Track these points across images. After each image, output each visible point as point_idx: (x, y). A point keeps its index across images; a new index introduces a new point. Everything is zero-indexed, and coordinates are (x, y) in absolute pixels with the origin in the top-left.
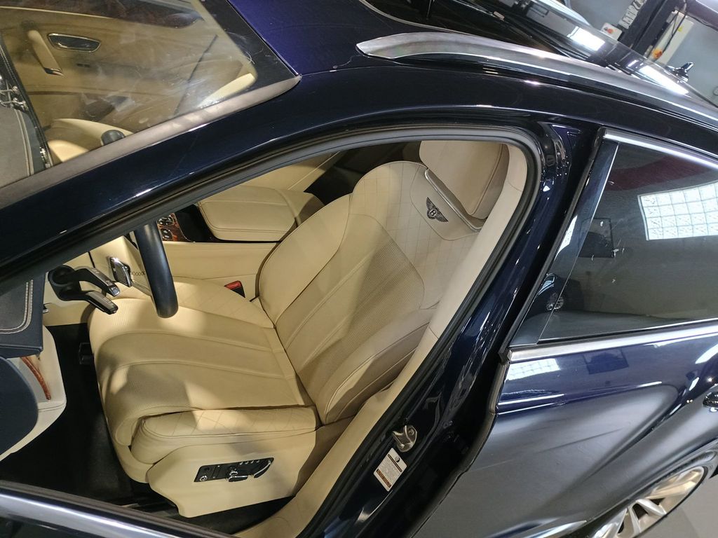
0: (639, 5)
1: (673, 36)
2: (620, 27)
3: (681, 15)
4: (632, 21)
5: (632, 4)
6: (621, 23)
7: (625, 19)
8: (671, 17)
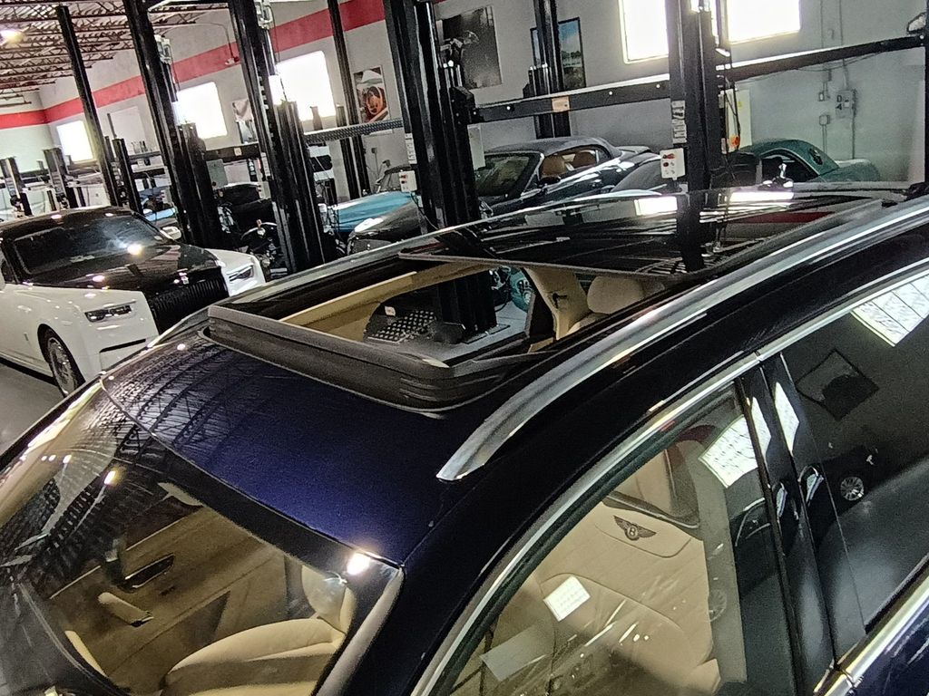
0: (681, 115)
1: (737, 115)
2: (677, 146)
3: (729, 92)
4: (685, 133)
5: (673, 118)
6: (675, 141)
7: (676, 135)
8: (721, 101)
